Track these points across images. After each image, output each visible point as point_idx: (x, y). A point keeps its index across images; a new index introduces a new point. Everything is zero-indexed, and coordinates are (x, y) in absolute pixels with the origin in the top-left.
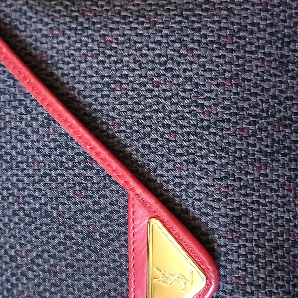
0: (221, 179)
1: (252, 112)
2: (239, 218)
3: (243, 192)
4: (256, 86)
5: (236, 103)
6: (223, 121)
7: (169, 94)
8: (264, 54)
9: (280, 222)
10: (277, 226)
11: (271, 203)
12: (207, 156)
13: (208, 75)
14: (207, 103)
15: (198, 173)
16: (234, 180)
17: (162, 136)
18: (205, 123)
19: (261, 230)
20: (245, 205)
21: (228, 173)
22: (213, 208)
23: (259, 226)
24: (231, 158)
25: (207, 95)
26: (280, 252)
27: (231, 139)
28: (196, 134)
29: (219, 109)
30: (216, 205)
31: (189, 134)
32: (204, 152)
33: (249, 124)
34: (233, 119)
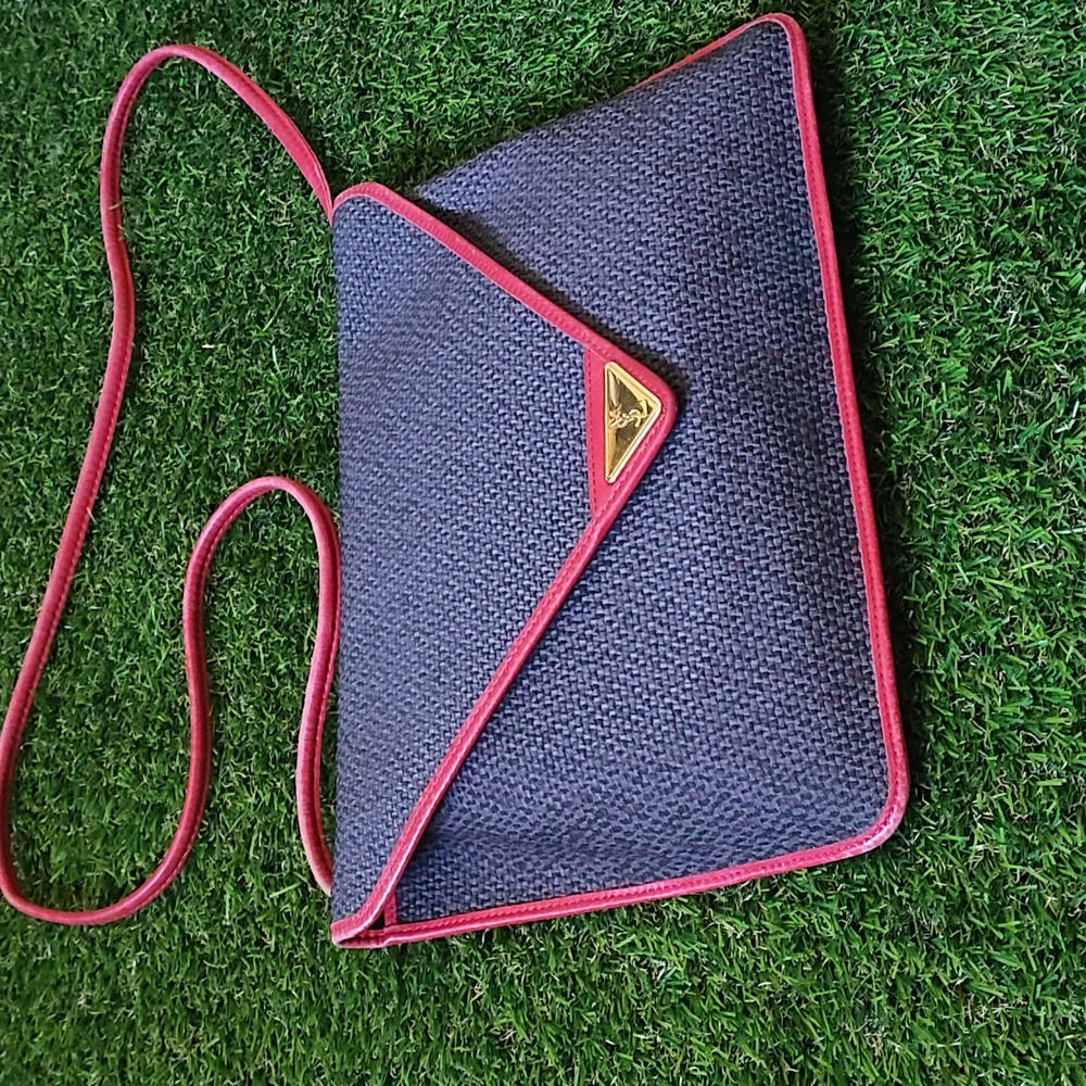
0: (674, 309)
1: (701, 231)
2: (700, 344)
3: (700, 316)
4: (702, 202)
5: (682, 227)
6: (669, 249)
7: (613, 245)
8: (709, 167)
9: (751, 340)
10: (748, 345)
11: (737, 322)
12: (656, 291)
13: (649, 209)
14: (650, 238)
15: (649, 313)
16: (689, 307)
17: (610, 290)
18: (651, 259)
19: (728, 352)
20: (705, 330)
21: (680, 301)
22: (668, 343)
23: (725, 348)
24: (682, 285)
25: (650, 230)
26: (755, 372)
27: (680, 265)
28: (643, 273)
29: (664, 239)
30: (670, 339)
31: (636, 276)
32: (653, 288)
33: (699, 244)
34: (679, 244)
